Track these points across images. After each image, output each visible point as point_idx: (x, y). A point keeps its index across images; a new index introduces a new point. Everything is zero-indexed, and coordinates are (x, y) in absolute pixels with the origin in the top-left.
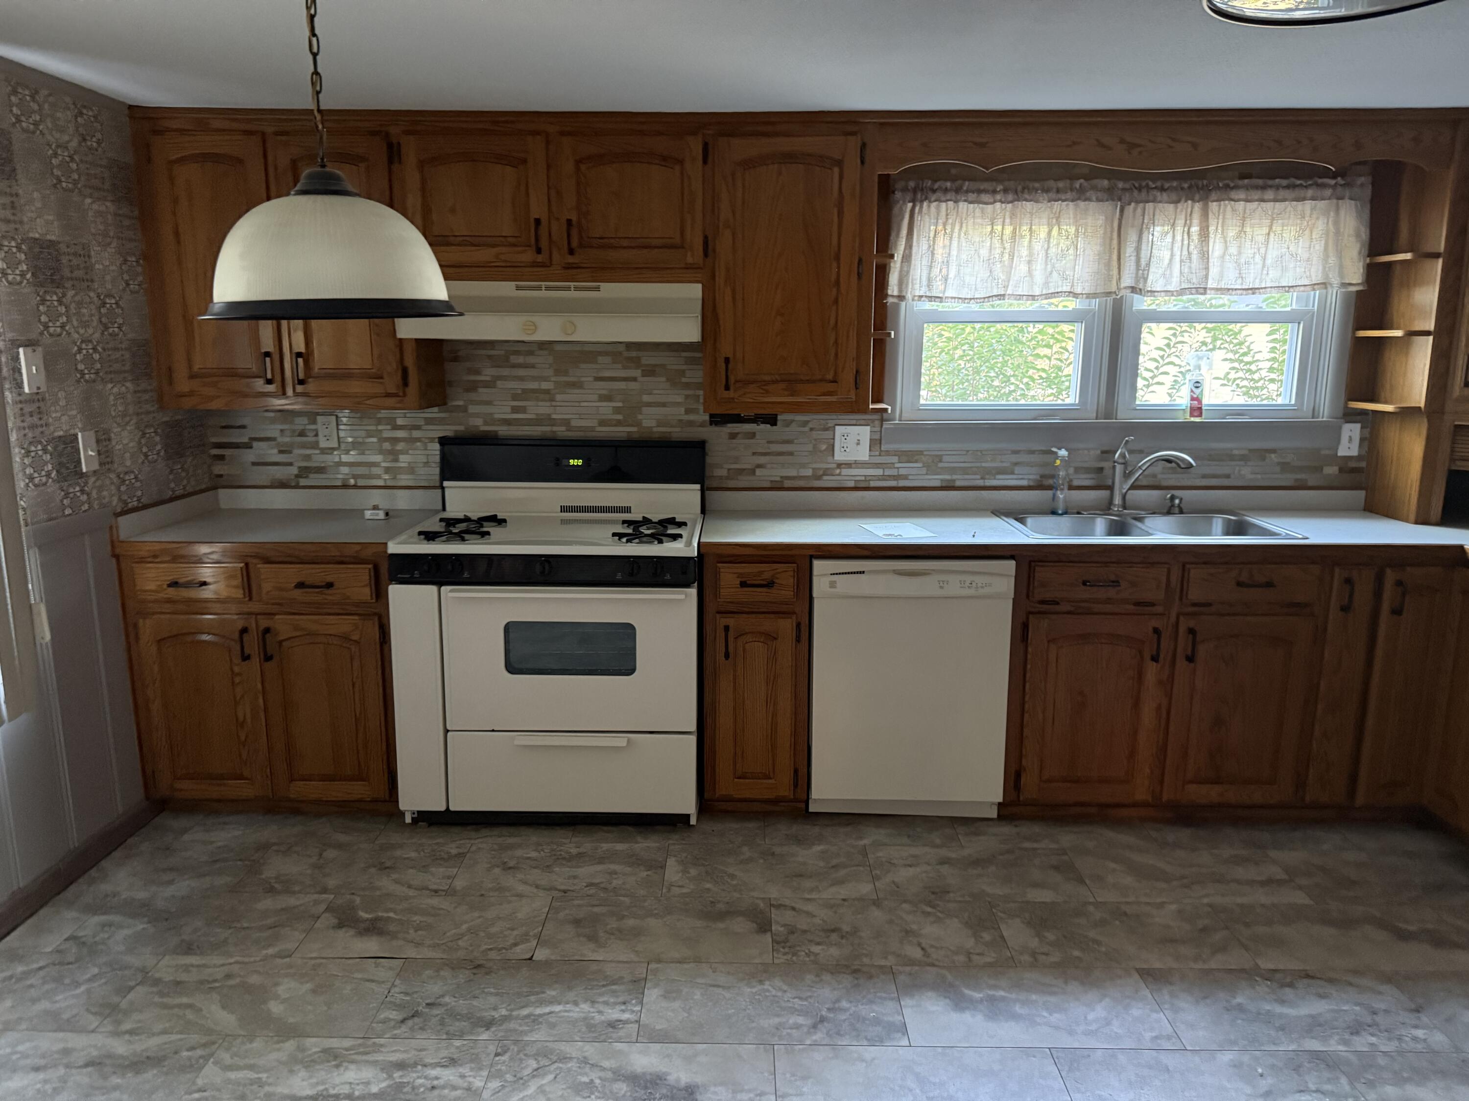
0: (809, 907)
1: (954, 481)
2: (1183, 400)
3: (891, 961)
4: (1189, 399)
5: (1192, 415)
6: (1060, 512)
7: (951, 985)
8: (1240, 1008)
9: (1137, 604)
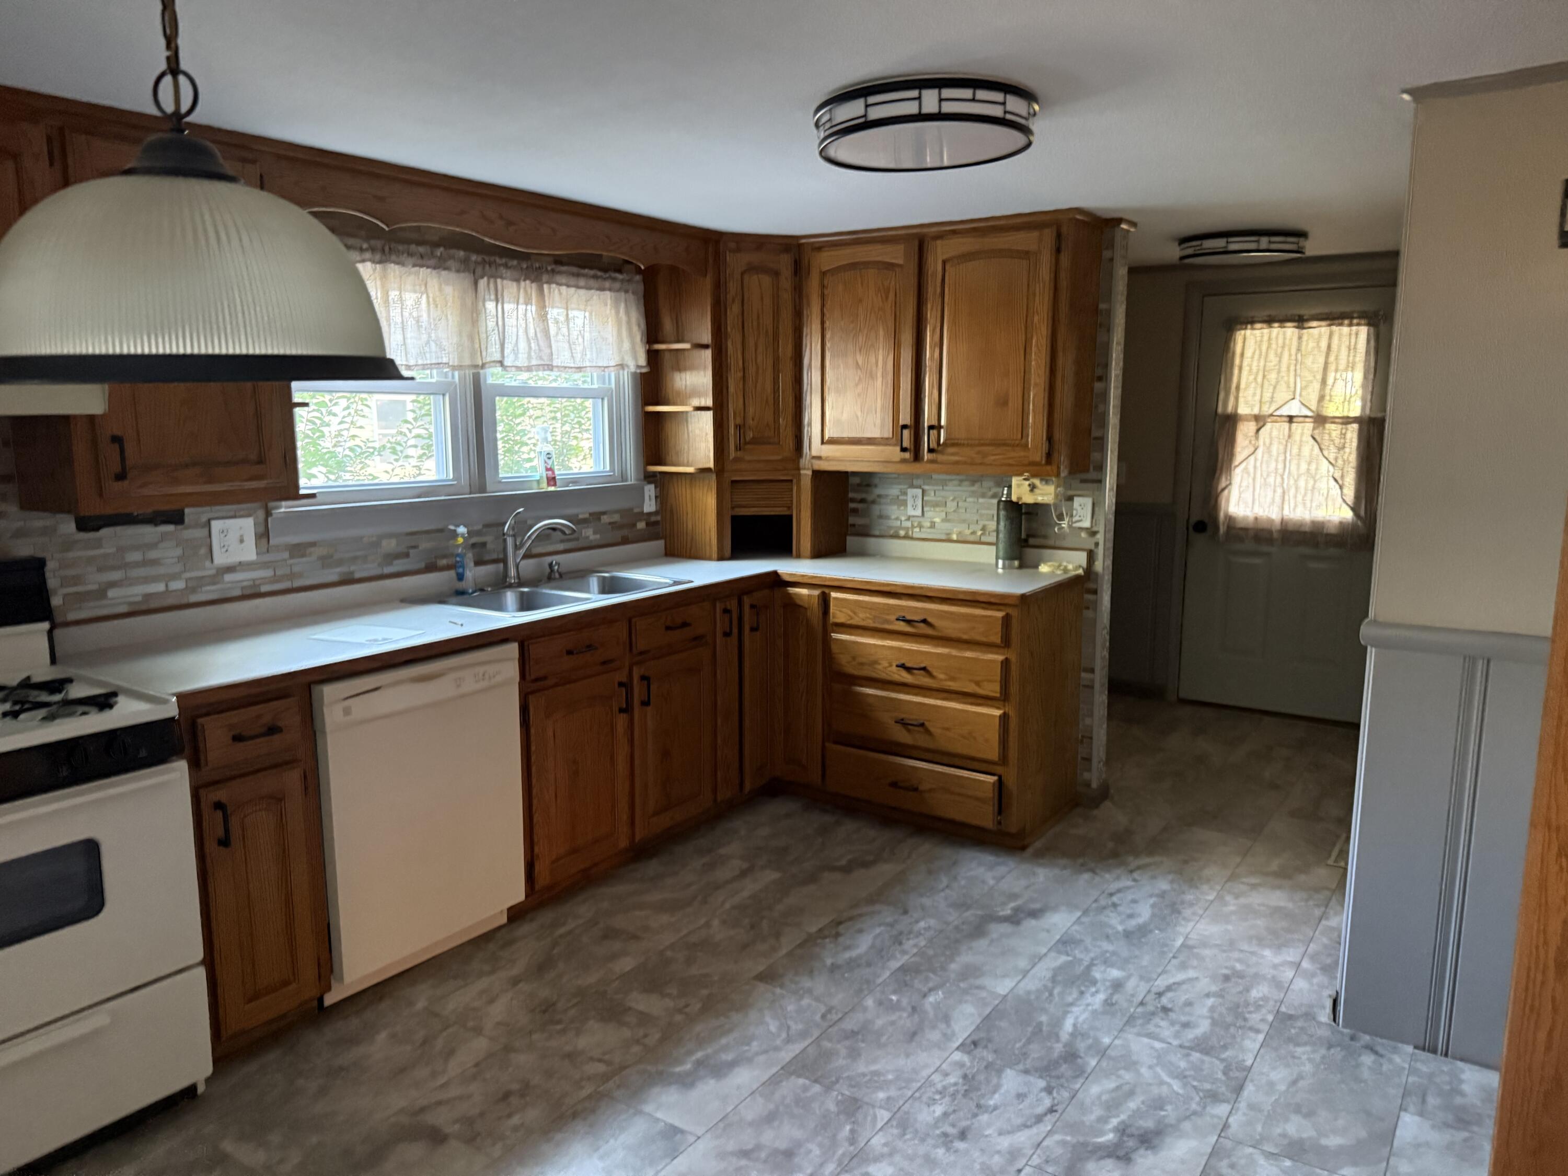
0: (454, 1092)
1: (352, 573)
2: (540, 473)
3: (588, 1090)
4: (544, 469)
5: (549, 485)
6: (470, 591)
7: (661, 1073)
8: (834, 968)
9: (604, 663)
